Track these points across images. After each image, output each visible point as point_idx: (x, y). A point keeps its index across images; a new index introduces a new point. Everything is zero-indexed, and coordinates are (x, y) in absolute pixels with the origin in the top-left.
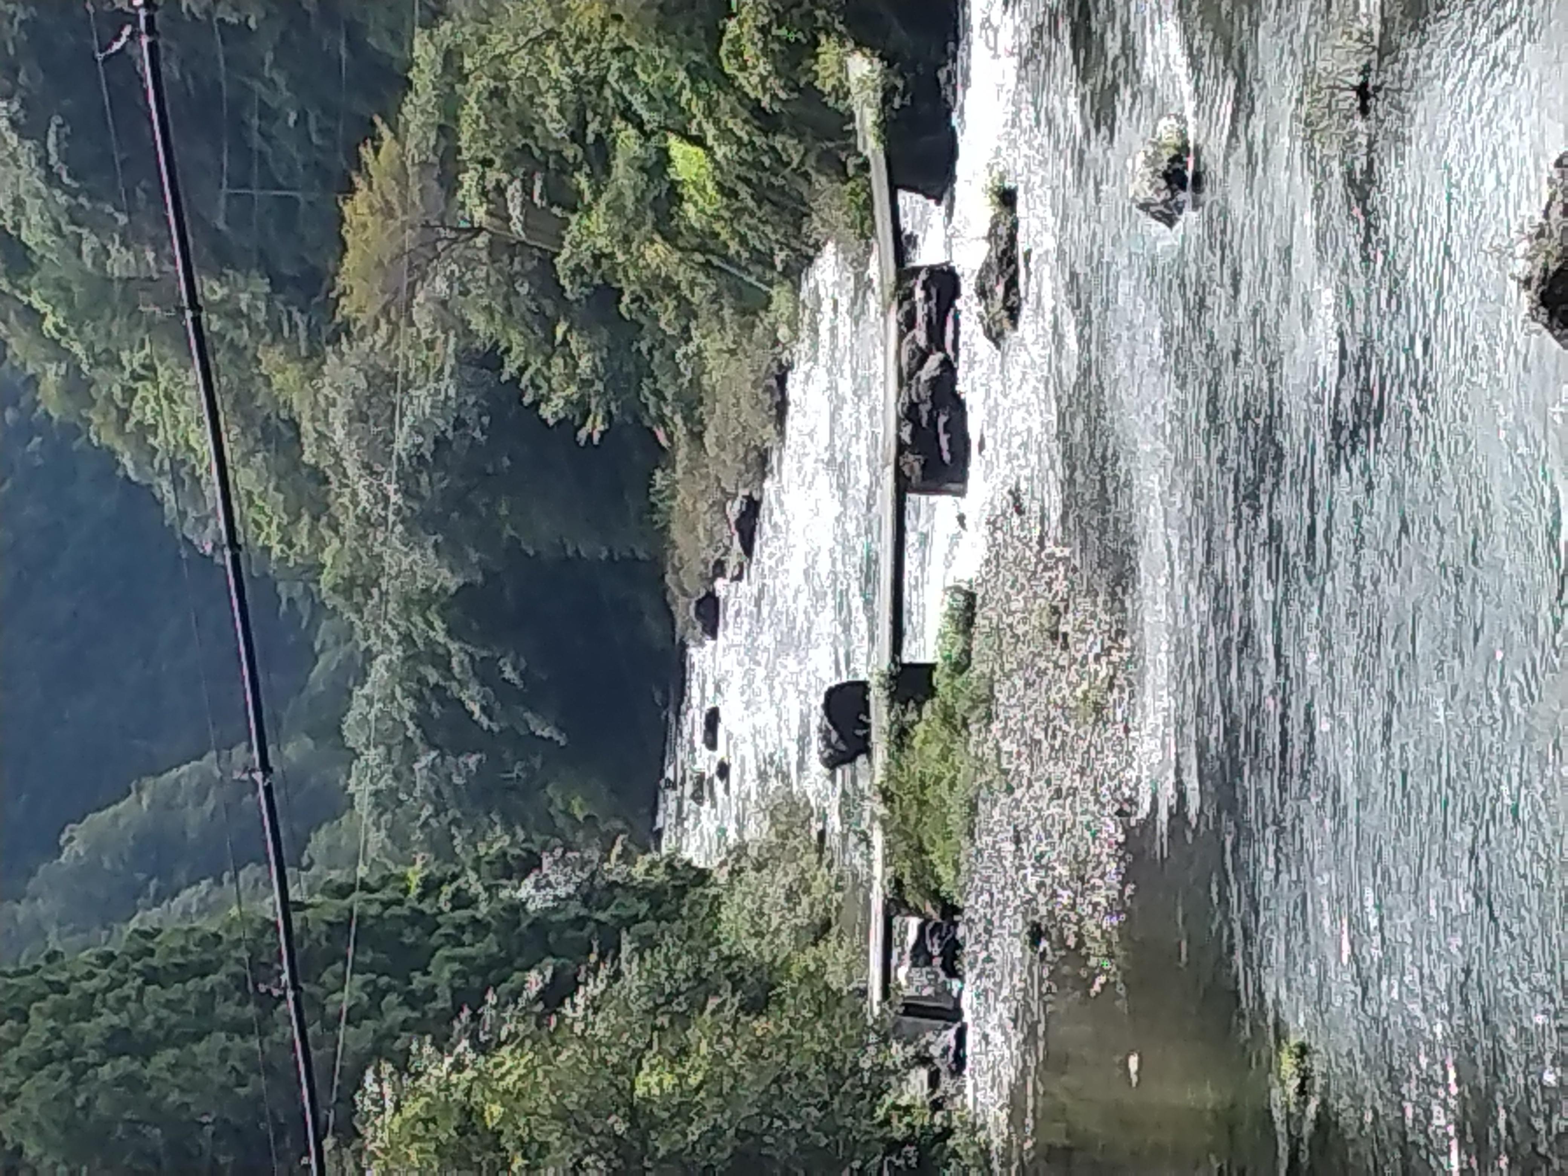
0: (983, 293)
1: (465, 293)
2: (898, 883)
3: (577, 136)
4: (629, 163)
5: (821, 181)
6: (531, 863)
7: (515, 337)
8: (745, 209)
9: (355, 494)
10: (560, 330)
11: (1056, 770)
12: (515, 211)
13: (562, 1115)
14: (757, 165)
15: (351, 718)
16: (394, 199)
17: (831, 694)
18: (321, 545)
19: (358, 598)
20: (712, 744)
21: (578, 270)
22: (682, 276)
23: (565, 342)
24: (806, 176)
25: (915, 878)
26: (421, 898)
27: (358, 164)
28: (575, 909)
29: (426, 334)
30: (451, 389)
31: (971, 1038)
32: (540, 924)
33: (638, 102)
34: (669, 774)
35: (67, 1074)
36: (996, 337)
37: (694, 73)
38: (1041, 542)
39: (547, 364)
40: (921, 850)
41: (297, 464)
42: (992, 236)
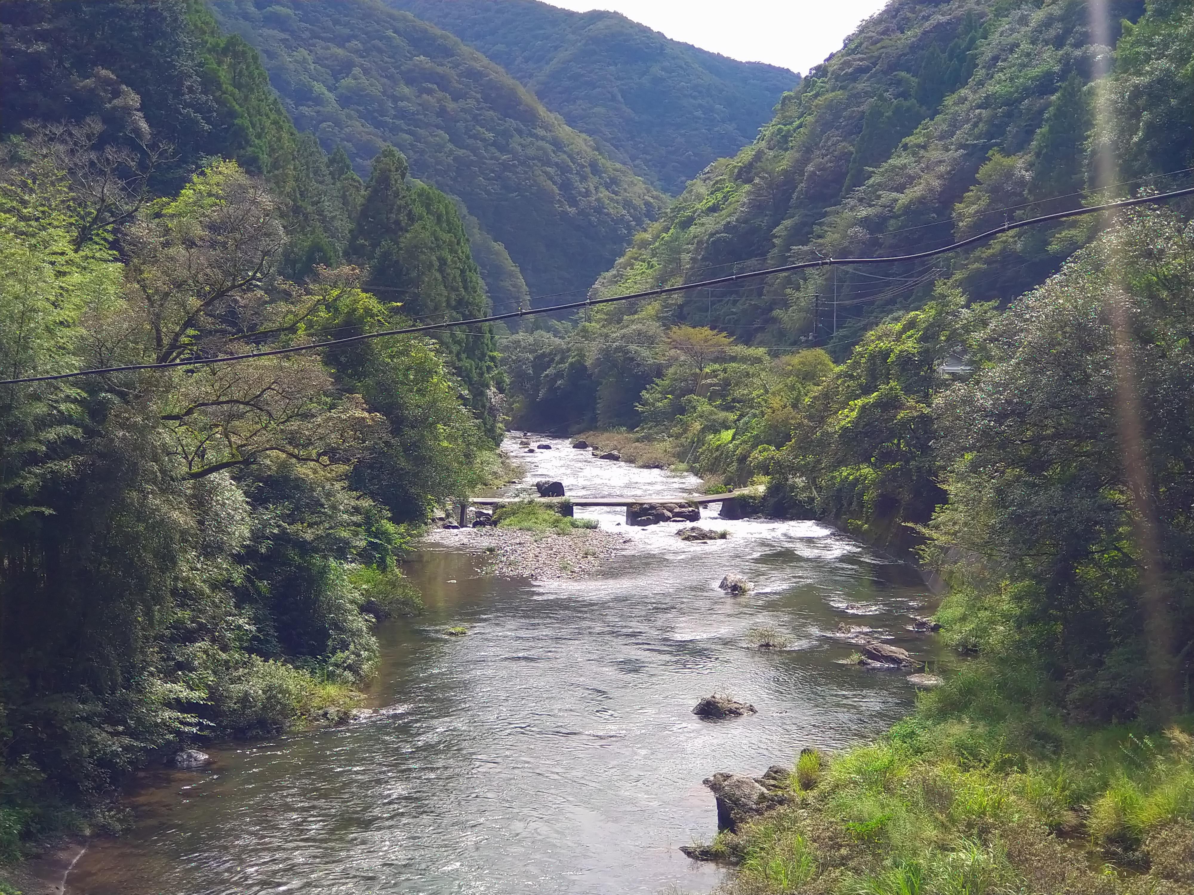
0: (693, 529)
1: (681, 366)
2: (503, 507)
3: (734, 400)
4: (726, 416)
5: (722, 478)
6: (501, 390)
7: (667, 382)
8: (712, 454)
9: (615, 332)
10: (670, 396)
11: (544, 555)
12: (709, 381)
13: (435, 401)
14: (727, 457)
15: (543, 333)
16: (710, 342)
17: (561, 484)
18: (598, 322)
19: (581, 334)
20: (539, 447)
21: (690, 402)
22: (690, 435)
23: (666, 398)
24: (724, 473)
25: (505, 512)
26: (490, 356)
27: (721, 331)
28: (488, 405)
29: (667, 353)
30: (651, 361)
31: (455, 531)
32: (482, 394)
33: (746, 419)
34: (529, 434)
35: (433, 246)
36: (679, 533)
37: (757, 437)
38: (614, 549)
39: (659, 392)
40: (514, 514)
41: (623, 314)
42: (711, 532)
